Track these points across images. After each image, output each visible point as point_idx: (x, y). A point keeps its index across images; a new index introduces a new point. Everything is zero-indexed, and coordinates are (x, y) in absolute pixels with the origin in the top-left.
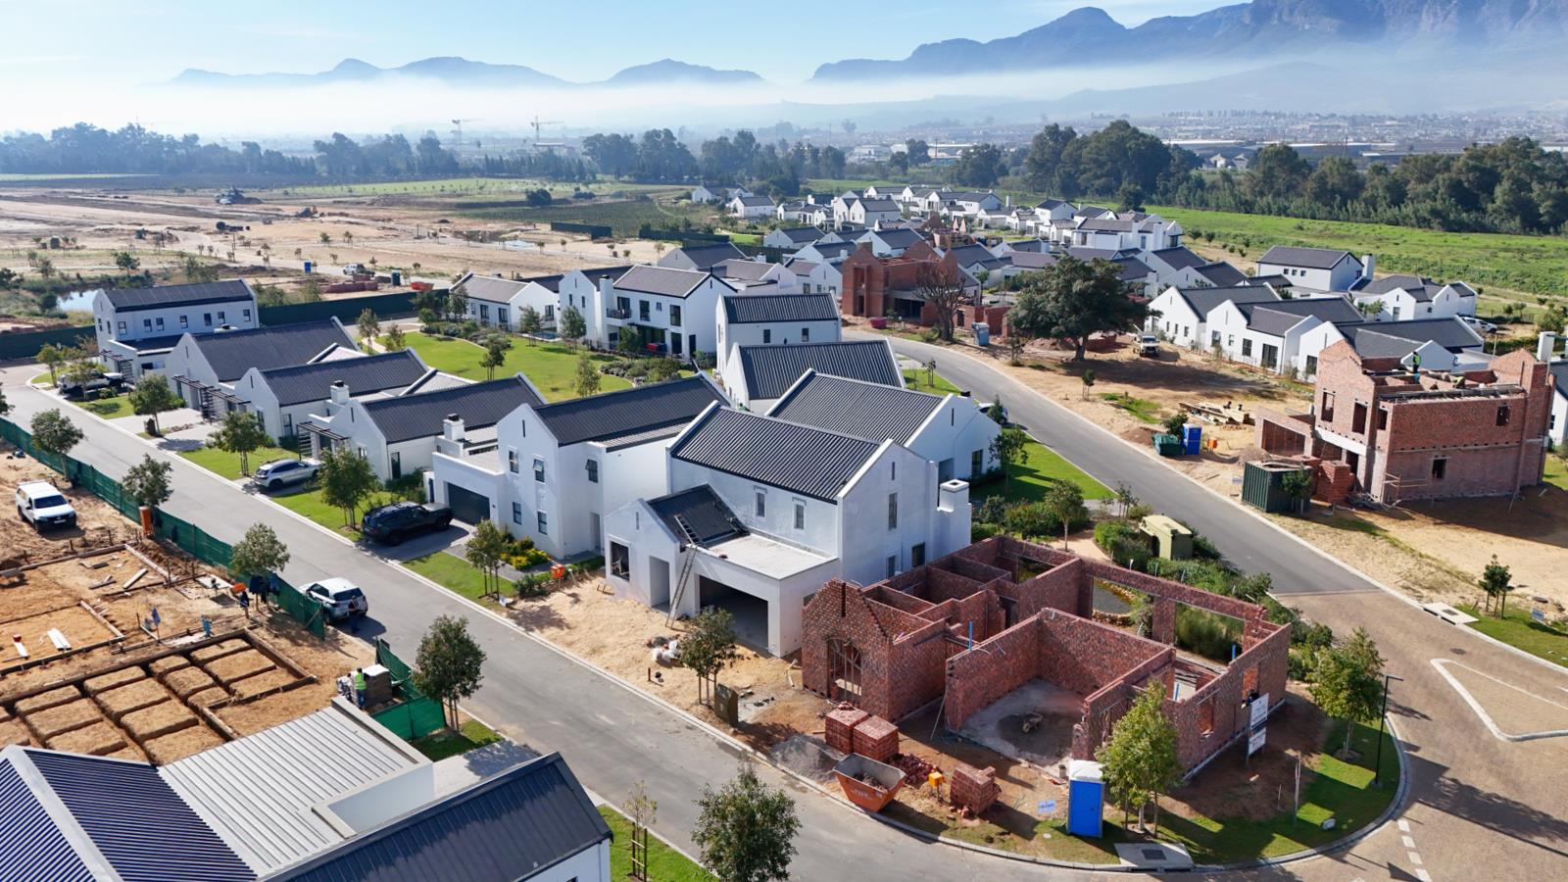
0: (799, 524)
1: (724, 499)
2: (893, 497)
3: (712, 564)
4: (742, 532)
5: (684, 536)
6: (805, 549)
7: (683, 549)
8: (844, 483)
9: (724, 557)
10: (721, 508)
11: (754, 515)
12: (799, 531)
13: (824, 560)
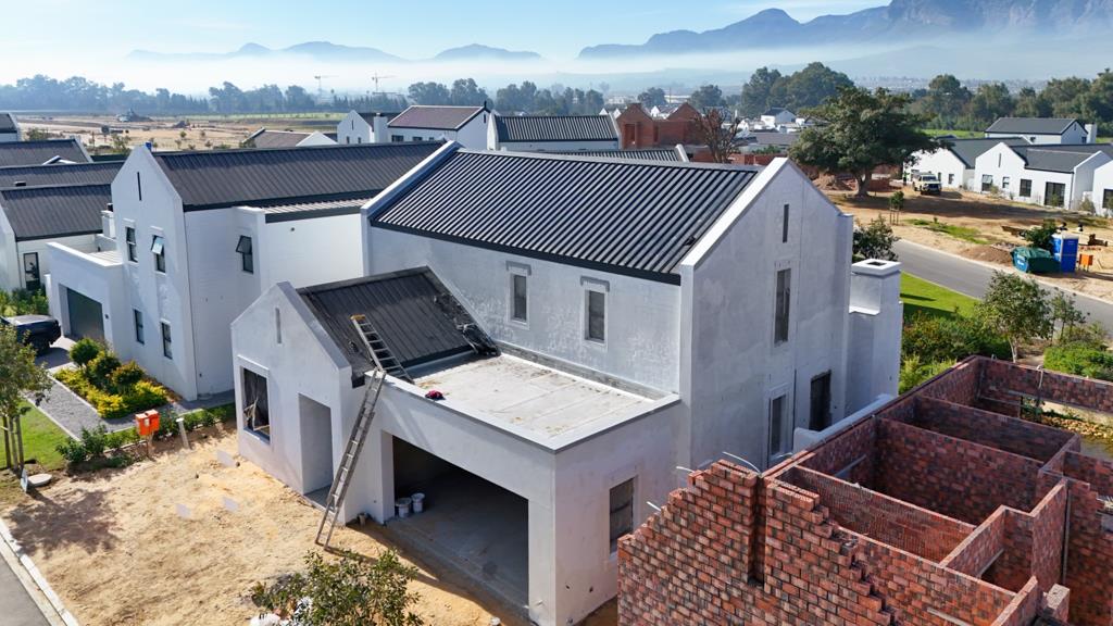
0: (595, 331)
1: (454, 291)
2: (783, 276)
3: (413, 413)
4: (482, 349)
5: (364, 355)
6: (606, 380)
7: (358, 381)
8: (692, 242)
9: (436, 396)
10: (448, 306)
11: (507, 319)
12: (595, 345)
13: (650, 404)
